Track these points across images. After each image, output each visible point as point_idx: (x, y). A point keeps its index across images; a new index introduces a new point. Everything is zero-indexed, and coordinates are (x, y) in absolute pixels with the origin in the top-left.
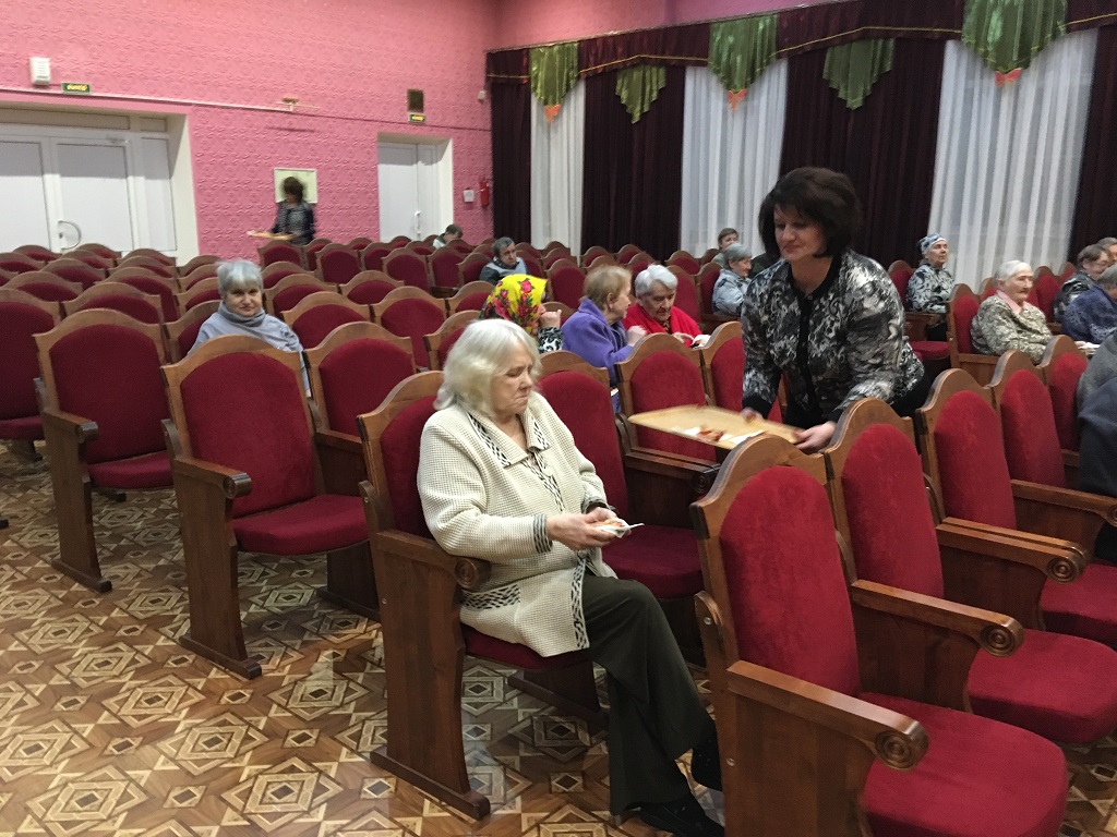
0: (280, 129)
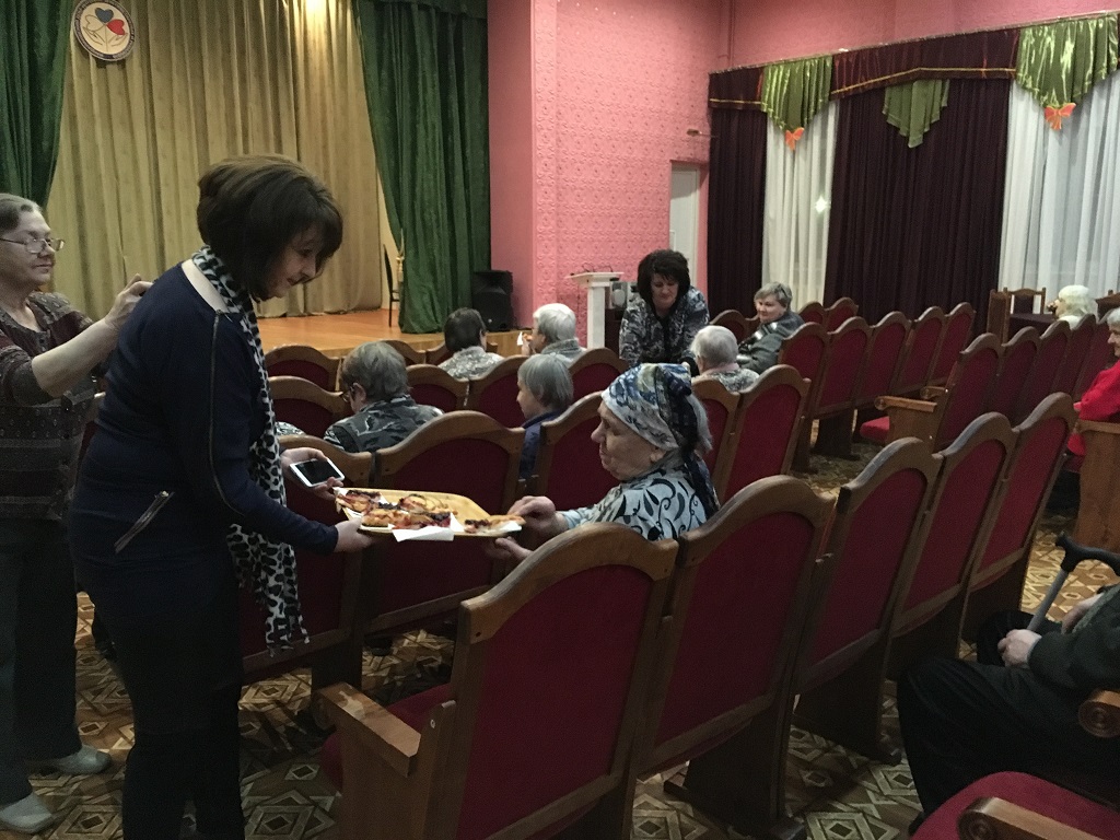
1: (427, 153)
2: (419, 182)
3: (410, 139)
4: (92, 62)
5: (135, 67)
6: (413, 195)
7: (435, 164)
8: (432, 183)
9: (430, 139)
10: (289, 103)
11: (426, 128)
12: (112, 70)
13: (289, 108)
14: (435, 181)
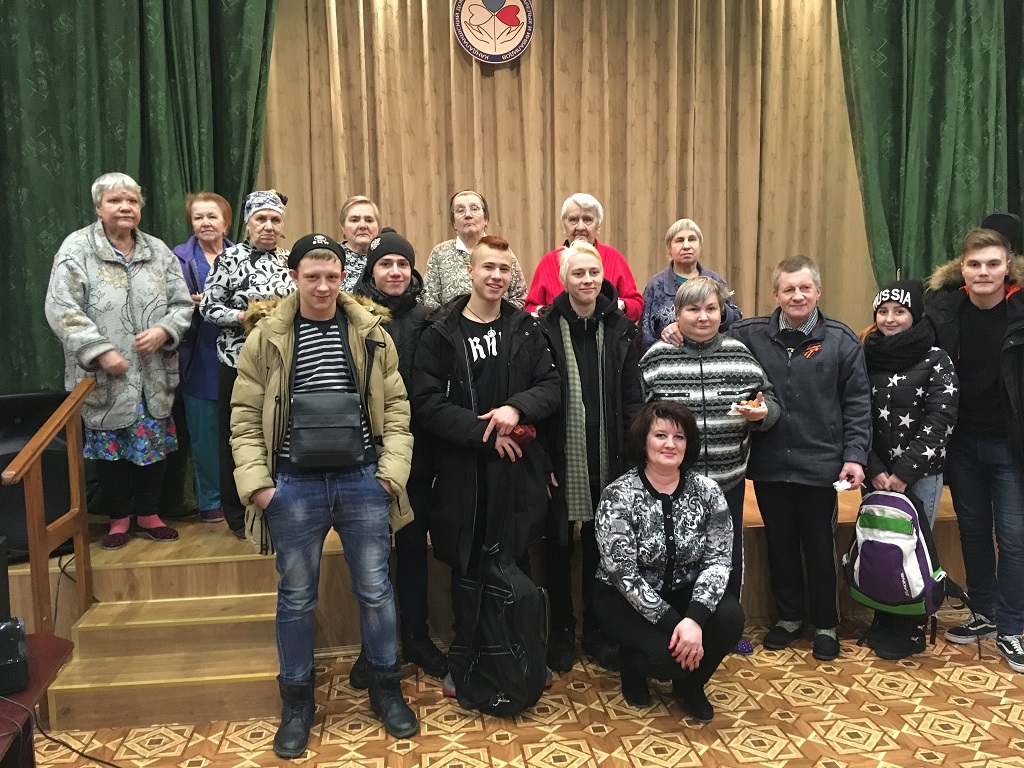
1: (968, 112)
2: (944, 172)
3: (930, 90)
4: (475, 67)
5: (532, 69)
6: (930, 202)
7: (985, 134)
8: (975, 174)
9: (976, 85)
10: (754, 94)
11: (968, 64)
12: (503, 76)
13: (753, 102)
14: (984, 170)
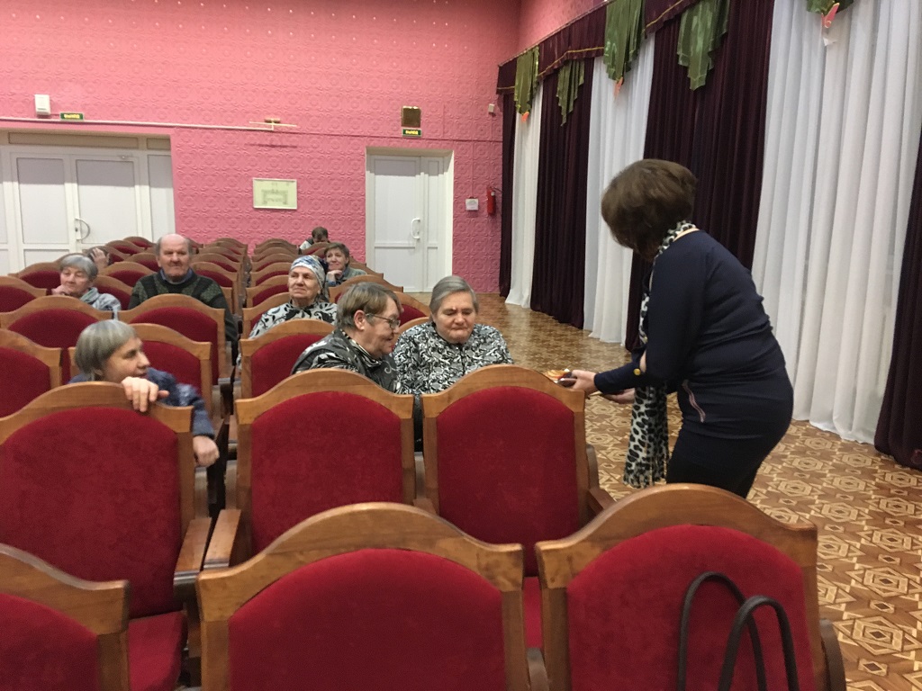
0: (260, 145)
